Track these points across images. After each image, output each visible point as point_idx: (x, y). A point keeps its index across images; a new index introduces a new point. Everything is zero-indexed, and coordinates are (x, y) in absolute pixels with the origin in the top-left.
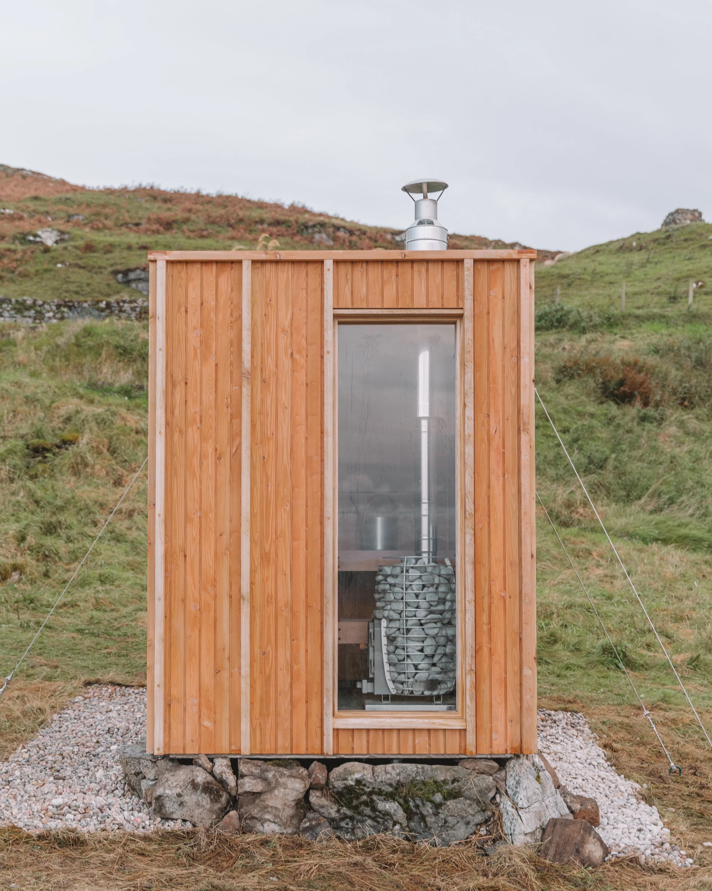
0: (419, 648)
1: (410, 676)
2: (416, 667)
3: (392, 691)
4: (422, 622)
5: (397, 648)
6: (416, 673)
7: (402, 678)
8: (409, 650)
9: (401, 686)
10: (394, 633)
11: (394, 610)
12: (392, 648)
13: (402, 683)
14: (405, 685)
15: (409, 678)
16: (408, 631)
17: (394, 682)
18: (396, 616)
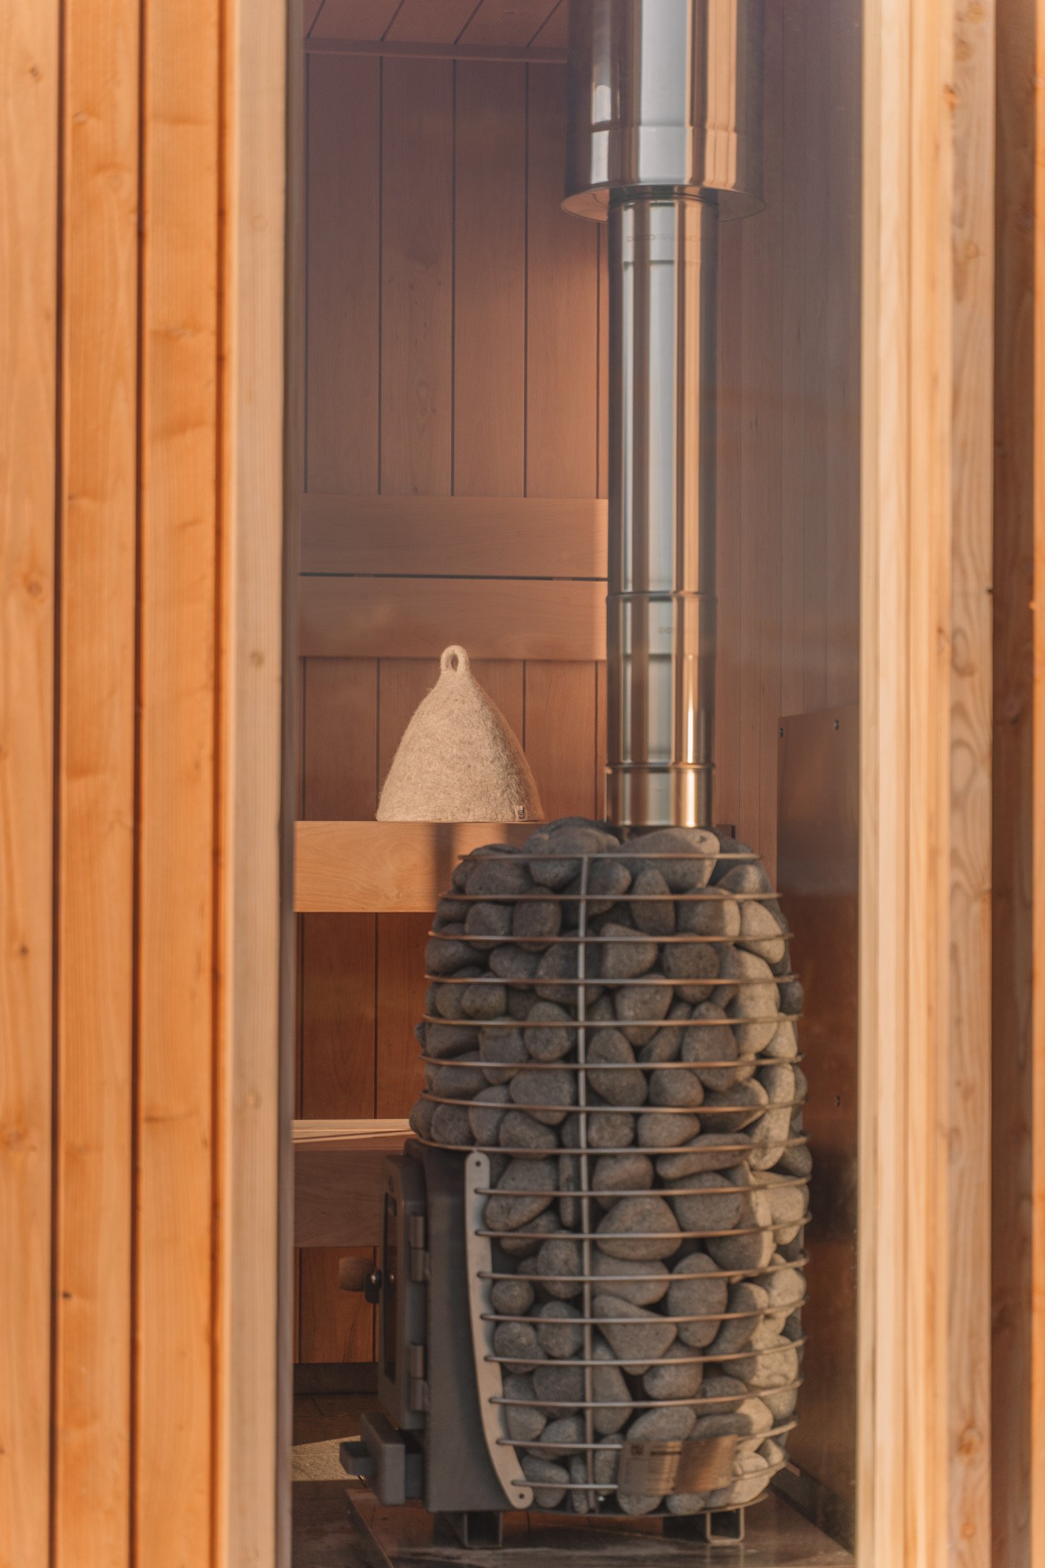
0: (653, 1294)
1: (605, 1428)
2: (635, 1384)
3: (512, 1493)
4: (670, 1170)
5: (541, 1295)
6: (636, 1414)
7: (565, 1436)
8: (604, 1302)
9: (558, 1476)
10: (530, 1223)
11: (526, 1114)
12: (517, 1293)
13: (564, 1461)
14: (578, 1471)
15: (598, 1437)
16: (601, 1211)
17: (522, 1454)
18: (544, 1143)
